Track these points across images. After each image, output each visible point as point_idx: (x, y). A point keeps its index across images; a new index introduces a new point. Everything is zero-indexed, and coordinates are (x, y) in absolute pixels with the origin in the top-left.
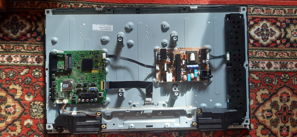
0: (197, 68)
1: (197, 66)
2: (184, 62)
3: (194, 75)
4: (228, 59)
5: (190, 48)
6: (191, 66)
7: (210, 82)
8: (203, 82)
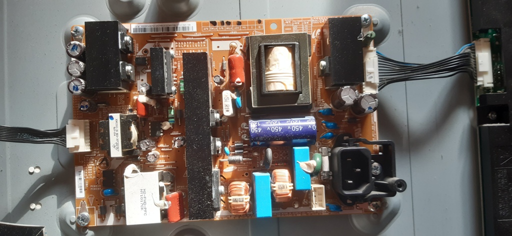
0: (309, 138)
1: (310, 122)
2: (230, 103)
3: (293, 179)
4: (486, 80)
5: (268, 23)
6: (274, 125)
7: (386, 213)
8: (348, 217)
